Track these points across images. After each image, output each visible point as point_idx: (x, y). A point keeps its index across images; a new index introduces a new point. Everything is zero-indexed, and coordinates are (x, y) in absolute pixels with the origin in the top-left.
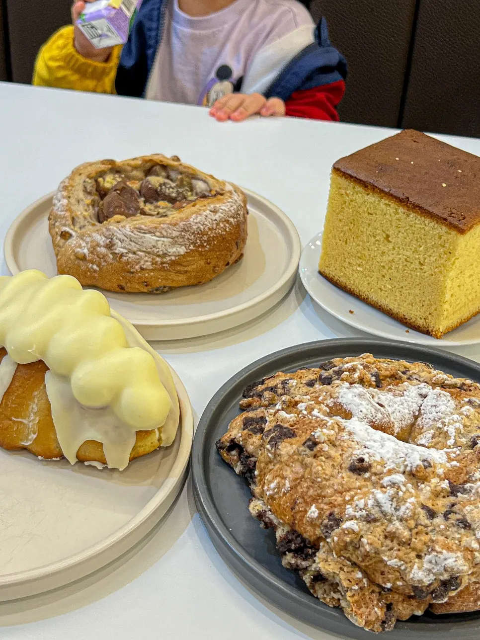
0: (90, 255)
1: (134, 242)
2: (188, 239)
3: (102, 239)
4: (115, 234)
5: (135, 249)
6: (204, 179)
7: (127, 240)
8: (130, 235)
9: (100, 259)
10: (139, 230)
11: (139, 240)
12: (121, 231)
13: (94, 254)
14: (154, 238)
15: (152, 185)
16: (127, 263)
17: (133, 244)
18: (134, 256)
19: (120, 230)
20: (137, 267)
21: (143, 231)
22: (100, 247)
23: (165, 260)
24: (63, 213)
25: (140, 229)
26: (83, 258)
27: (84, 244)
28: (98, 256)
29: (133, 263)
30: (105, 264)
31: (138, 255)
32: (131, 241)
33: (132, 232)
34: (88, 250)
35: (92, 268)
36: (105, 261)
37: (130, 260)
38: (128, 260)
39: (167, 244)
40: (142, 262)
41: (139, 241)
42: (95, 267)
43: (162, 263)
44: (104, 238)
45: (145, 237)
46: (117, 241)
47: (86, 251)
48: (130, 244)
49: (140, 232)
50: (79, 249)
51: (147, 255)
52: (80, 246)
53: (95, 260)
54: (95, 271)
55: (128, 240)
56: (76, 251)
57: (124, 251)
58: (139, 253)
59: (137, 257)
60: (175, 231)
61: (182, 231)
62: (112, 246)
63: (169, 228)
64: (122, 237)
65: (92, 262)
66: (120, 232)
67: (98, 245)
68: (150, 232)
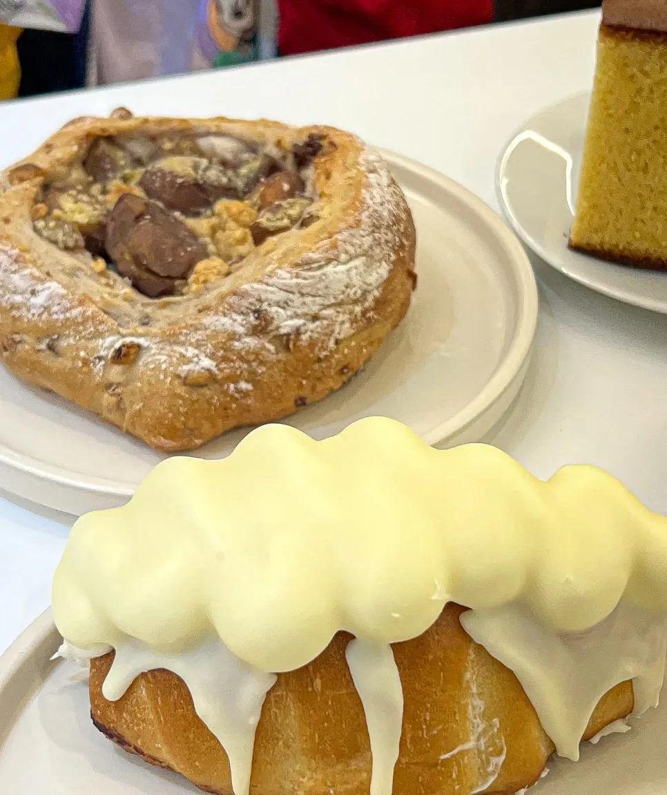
0: (223, 365)
1: (309, 295)
2: (387, 242)
3: (235, 321)
4: (263, 297)
5: (315, 309)
6: (214, 129)
7: (296, 298)
8: (298, 284)
9: (248, 362)
10: (306, 267)
11: (319, 286)
12: (273, 285)
13: (232, 361)
14: (341, 268)
15: (182, 177)
16: (312, 344)
17: (308, 300)
18: (318, 323)
19: (267, 284)
20: (332, 344)
21: (316, 265)
22: (239, 340)
23: (367, 304)
24: (75, 312)
25: (307, 264)
26: (210, 379)
27: (191, 352)
28: (241, 359)
29: (323, 338)
30: (264, 369)
31: (325, 318)
32: (302, 295)
33: (297, 276)
34: (212, 356)
35: (238, 391)
36: (262, 363)
37: (316, 335)
38: (310, 337)
39: (362, 269)
40: (337, 329)
41: (318, 289)
42: (244, 386)
43: (364, 313)
44: (239, 318)
45: (324, 274)
46: (274, 309)
47: (207, 363)
48: (304, 303)
49: (310, 269)
50: (186, 368)
51: (339, 310)
52: (184, 359)
53: (238, 372)
54: (246, 394)
55: (298, 295)
56: (183, 375)
57: (298, 322)
58: (326, 312)
59: (325, 322)
60: (363, 236)
61: (373, 231)
62: (267, 325)
63: (353, 236)
64: (282, 296)
65: (234, 379)
66: (270, 288)
67: (233, 336)
68: (329, 261)
